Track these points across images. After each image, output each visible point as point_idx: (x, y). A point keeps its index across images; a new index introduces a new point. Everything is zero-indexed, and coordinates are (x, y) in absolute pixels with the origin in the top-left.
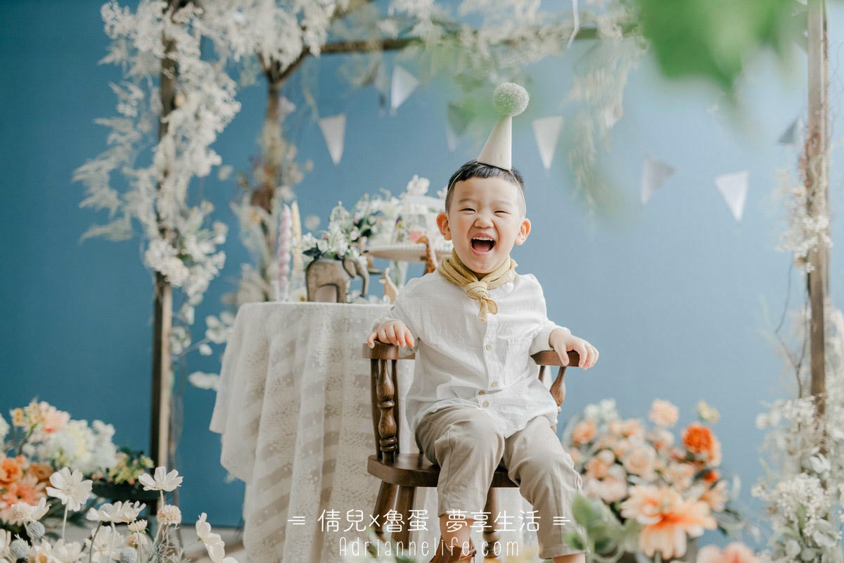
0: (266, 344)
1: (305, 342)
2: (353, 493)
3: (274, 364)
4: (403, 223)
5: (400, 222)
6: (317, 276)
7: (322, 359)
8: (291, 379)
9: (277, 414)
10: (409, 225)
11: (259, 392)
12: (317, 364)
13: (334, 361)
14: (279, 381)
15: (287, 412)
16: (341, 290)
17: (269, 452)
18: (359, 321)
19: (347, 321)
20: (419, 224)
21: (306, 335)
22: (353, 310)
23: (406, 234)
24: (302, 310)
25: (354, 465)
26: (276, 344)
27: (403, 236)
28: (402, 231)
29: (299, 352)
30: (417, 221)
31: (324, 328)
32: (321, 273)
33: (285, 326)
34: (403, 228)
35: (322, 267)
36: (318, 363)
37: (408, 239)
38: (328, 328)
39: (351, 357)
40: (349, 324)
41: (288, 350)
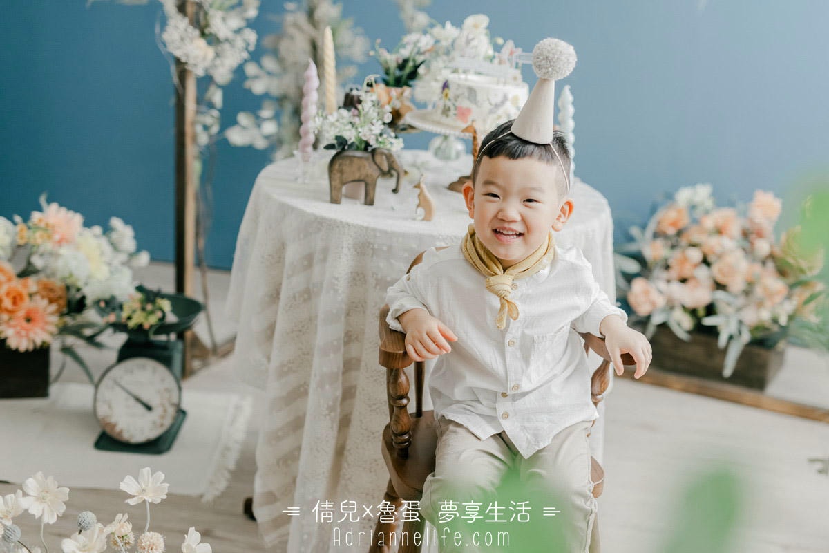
0: (282, 247)
1: (324, 260)
2: (373, 433)
3: (289, 277)
4: (451, 92)
5: (446, 90)
6: (341, 172)
7: (342, 285)
8: (308, 294)
9: (292, 332)
10: (457, 97)
11: (275, 296)
12: (336, 291)
13: (356, 285)
14: (294, 297)
15: (303, 330)
16: (370, 188)
17: (283, 372)
18: (385, 248)
19: (371, 246)
20: (469, 98)
21: (325, 251)
22: (378, 234)
23: (452, 108)
24: (321, 223)
25: (375, 404)
26: (293, 253)
27: (449, 109)
28: (449, 104)
29: (317, 269)
30: (466, 94)
31: (345, 251)
32: (346, 168)
33: (302, 236)
34: (450, 100)
35: (348, 162)
36: (338, 290)
37: (455, 115)
38: (349, 250)
39: (375, 287)
40: (373, 249)
41: (306, 263)
